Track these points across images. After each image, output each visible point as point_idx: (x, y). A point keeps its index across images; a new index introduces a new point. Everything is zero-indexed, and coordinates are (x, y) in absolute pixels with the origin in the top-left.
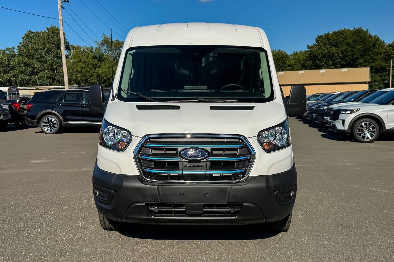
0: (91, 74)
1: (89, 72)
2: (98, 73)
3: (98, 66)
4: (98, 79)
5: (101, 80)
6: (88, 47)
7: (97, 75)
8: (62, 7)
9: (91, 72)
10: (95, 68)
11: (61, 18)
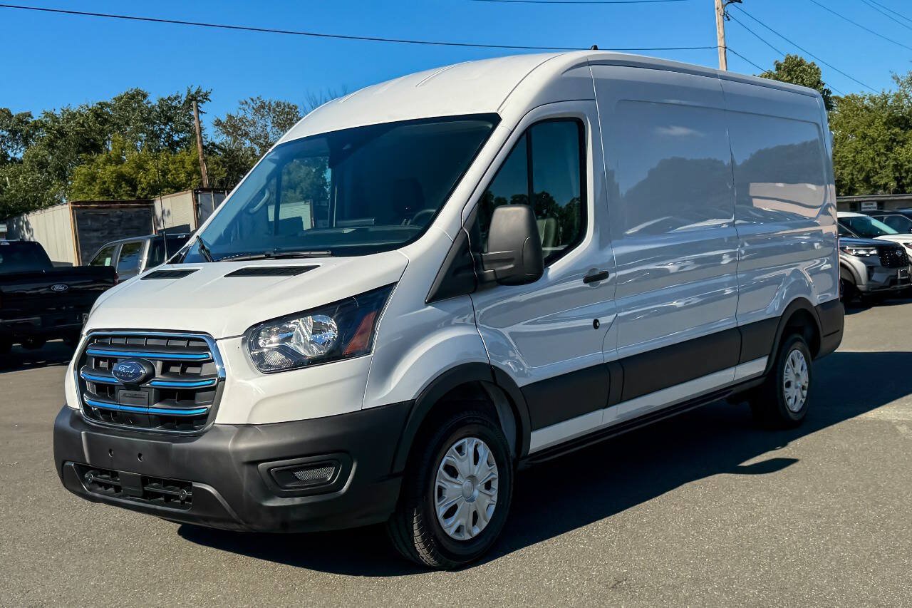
0: (877, 166)
1: (873, 160)
2: (896, 159)
3: (898, 143)
4: (897, 174)
5: (905, 178)
6: (874, 95)
7: (894, 165)
8: (726, 16)
9: (877, 159)
10: (889, 149)
11: (722, 44)
